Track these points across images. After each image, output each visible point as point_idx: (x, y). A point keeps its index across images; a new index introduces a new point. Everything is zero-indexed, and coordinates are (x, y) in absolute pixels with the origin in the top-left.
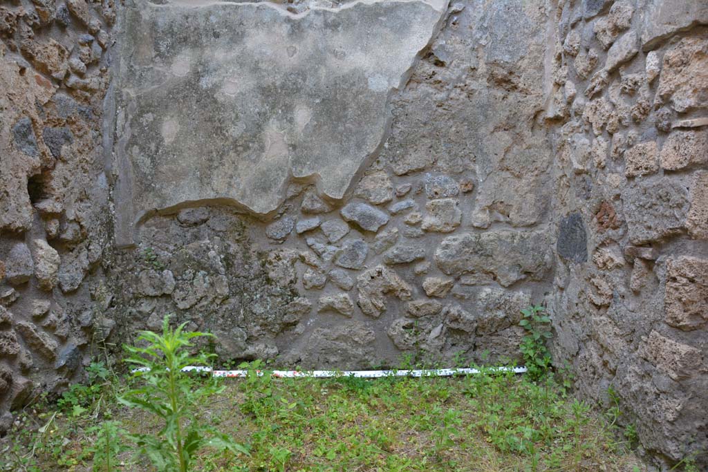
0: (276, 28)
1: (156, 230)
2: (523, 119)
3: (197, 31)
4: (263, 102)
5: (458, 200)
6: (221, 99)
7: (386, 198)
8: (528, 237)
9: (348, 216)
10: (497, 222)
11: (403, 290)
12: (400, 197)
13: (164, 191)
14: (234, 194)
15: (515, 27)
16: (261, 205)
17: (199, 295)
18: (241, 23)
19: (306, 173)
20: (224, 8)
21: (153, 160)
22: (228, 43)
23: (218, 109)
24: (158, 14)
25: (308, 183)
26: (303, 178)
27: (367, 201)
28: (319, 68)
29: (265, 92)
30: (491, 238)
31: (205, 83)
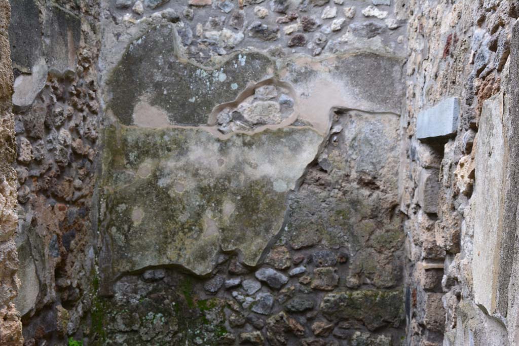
0: (210, 146)
1: (128, 284)
2: (383, 211)
3: (155, 147)
4: (202, 198)
5: (336, 268)
6: (173, 195)
7: (286, 266)
8: (387, 296)
9: (260, 277)
10: (365, 284)
11: (298, 330)
12: (296, 265)
13: (134, 259)
14: (182, 262)
15: (378, 145)
16: (200, 269)
17: (157, 331)
18: (186, 142)
19: (231, 247)
20: (174, 130)
21: (126, 237)
22: (177, 155)
23: (171, 202)
24: (128, 133)
25: (233, 254)
26: (229, 251)
27: (273, 267)
28: (240, 174)
29: (203, 191)
30: (360, 296)
31: (162, 183)
